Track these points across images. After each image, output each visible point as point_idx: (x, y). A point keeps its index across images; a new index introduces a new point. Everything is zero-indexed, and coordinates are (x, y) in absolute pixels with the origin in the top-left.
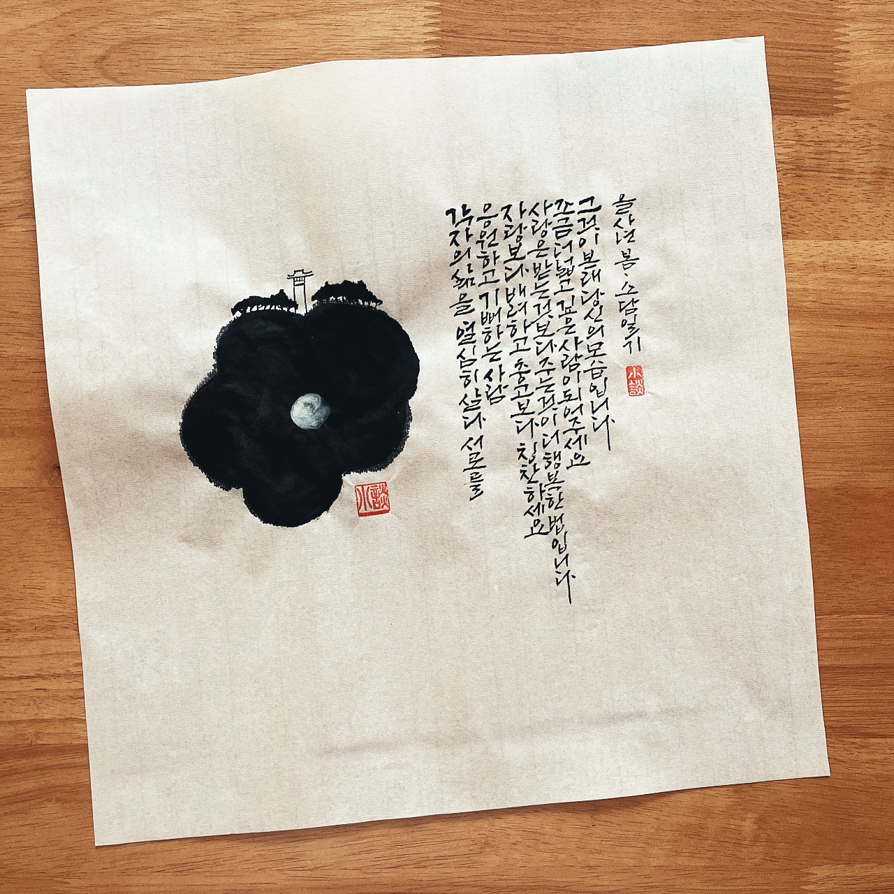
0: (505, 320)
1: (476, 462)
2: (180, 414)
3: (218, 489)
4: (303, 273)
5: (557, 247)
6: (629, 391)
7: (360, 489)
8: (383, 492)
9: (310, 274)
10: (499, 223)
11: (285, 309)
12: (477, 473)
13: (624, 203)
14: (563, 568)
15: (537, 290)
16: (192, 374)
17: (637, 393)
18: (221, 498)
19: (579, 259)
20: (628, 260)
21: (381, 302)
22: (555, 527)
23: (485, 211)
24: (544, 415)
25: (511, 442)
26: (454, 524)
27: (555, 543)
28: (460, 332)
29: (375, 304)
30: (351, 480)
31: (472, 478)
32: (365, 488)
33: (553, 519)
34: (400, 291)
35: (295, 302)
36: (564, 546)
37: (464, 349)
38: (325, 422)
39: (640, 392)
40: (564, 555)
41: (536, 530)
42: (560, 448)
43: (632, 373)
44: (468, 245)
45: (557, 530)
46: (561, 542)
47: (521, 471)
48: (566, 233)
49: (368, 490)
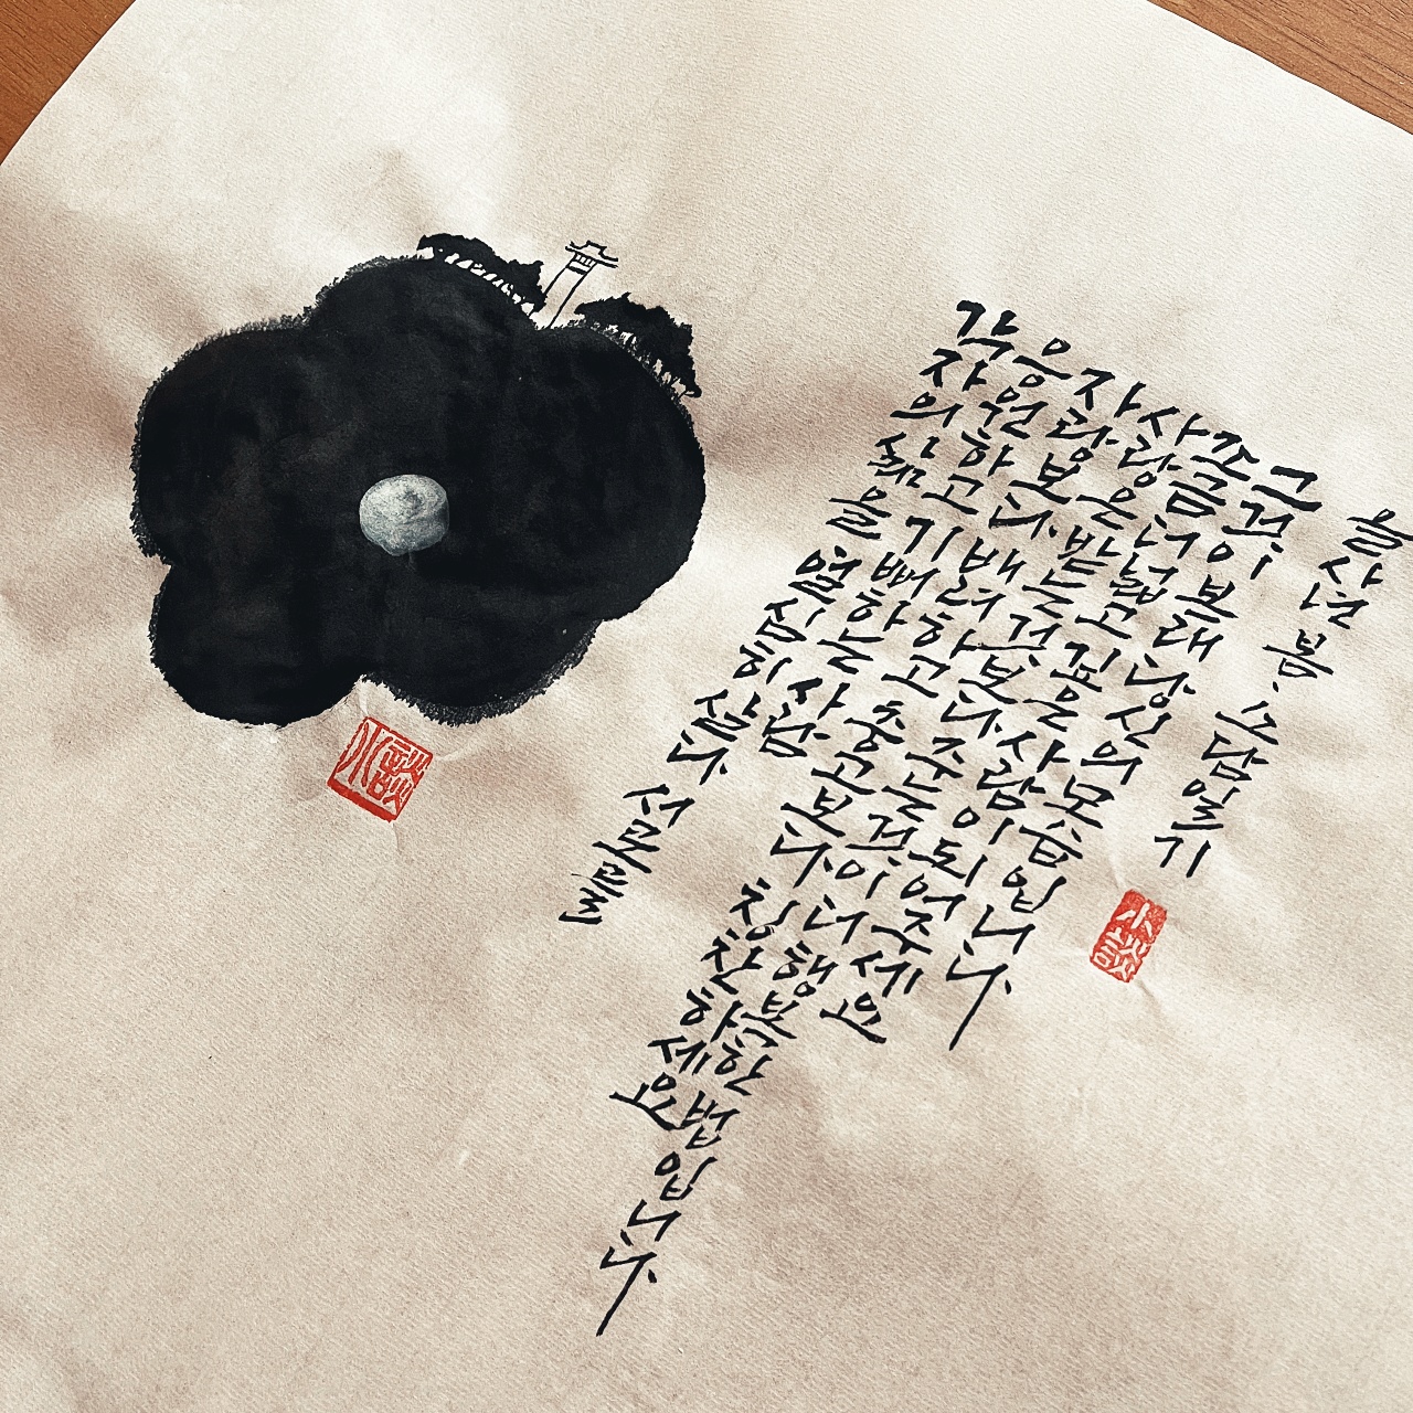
0: (927, 601)
1: (636, 846)
2: (179, 354)
3: (133, 539)
4: (601, 253)
5: (1155, 525)
6: (1097, 949)
7: (373, 727)
8: (411, 770)
9: (611, 263)
10: (1061, 395)
11: (517, 298)
12: (619, 872)
13: (1378, 532)
14: (644, 1236)
15: (1044, 587)
16: (256, 295)
17: (1112, 966)
18: (123, 559)
19: (1188, 582)
20: (1303, 657)
21: (698, 393)
22: (694, 1128)
23: (1047, 352)
24: (862, 857)
25: (743, 860)
26: (488, 943)
27: (670, 1164)
28: (815, 562)
29: (683, 388)
30: (370, 697)
31: (600, 873)
32: (384, 734)
33: (704, 1105)
34: (750, 395)
35: (545, 296)
36: (684, 1188)
37: (795, 601)
38: (415, 553)
39: (1122, 969)
40: (668, 1208)
41: (650, 1099)
42: (843, 957)
43: (1132, 913)
44: (962, 398)
45: (696, 1137)
46: (685, 1174)
47: (717, 942)
48: (1199, 510)
49: (383, 744)
